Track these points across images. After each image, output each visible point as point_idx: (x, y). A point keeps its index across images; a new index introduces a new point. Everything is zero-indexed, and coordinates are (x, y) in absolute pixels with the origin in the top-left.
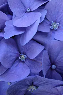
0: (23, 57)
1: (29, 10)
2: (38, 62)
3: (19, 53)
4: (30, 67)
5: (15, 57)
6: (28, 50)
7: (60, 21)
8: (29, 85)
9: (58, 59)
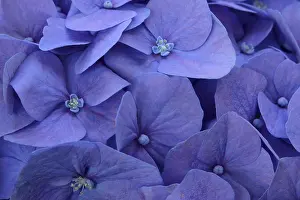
0: (75, 103)
1: (110, 5)
2: (107, 119)
3: (66, 92)
4: (88, 127)
5: (55, 99)
6: (90, 89)
7: (179, 40)
8: (78, 171)
9: (158, 123)
